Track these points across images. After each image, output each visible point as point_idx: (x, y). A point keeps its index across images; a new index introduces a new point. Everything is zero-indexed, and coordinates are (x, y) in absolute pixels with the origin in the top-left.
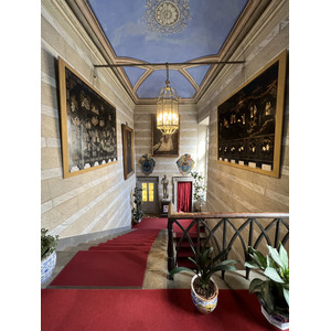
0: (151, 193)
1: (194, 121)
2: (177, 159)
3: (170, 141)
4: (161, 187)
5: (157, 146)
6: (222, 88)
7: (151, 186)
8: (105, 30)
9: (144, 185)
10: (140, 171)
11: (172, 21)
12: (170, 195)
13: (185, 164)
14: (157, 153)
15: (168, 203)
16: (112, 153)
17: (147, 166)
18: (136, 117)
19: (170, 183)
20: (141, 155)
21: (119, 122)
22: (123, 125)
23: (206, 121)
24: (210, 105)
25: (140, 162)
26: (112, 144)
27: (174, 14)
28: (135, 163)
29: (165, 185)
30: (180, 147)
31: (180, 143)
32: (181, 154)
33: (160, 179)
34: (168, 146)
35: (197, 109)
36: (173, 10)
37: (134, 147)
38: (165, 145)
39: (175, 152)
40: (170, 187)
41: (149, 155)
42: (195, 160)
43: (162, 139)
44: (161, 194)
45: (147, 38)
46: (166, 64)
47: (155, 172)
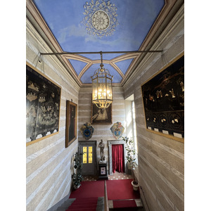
0: (90, 155)
1: (122, 98)
2: (111, 126)
3: (105, 112)
4: (98, 149)
5: (95, 116)
6: (143, 73)
7: (91, 149)
8: (52, 28)
9: (85, 149)
10: (81, 136)
11: (105, 26)
12: (106, 157)
13: (117, 130)
14: (95, 122)
15: (104, 165)
16: (52, 126)
17: (87, 132)
18: (80, 96)
19: (106, 146)
20: (82, 123)
21: (63, 99)
22: (67, 102)
23: (132, 97)
24: (134, 86)
25: (82, 129)
26: (53, 117)
27: (106, 21)
28: (77, 130)
29: (102, 149)
30: (113, 116)
31: (113, 113)
32: (114, 122)
33: (98, 143)
34: (103, 116)
35: (123, 90)
36: (105, 17)
37: (77, 117)
38: (101, 115)
39: (109, 120)
40: (105, 150)
41: (89, 123)
42: (124, 126)
43: (99, 111)
44: (99, 156)
45: (87, 40)
46: (101, 53)
47: (94, 137)
